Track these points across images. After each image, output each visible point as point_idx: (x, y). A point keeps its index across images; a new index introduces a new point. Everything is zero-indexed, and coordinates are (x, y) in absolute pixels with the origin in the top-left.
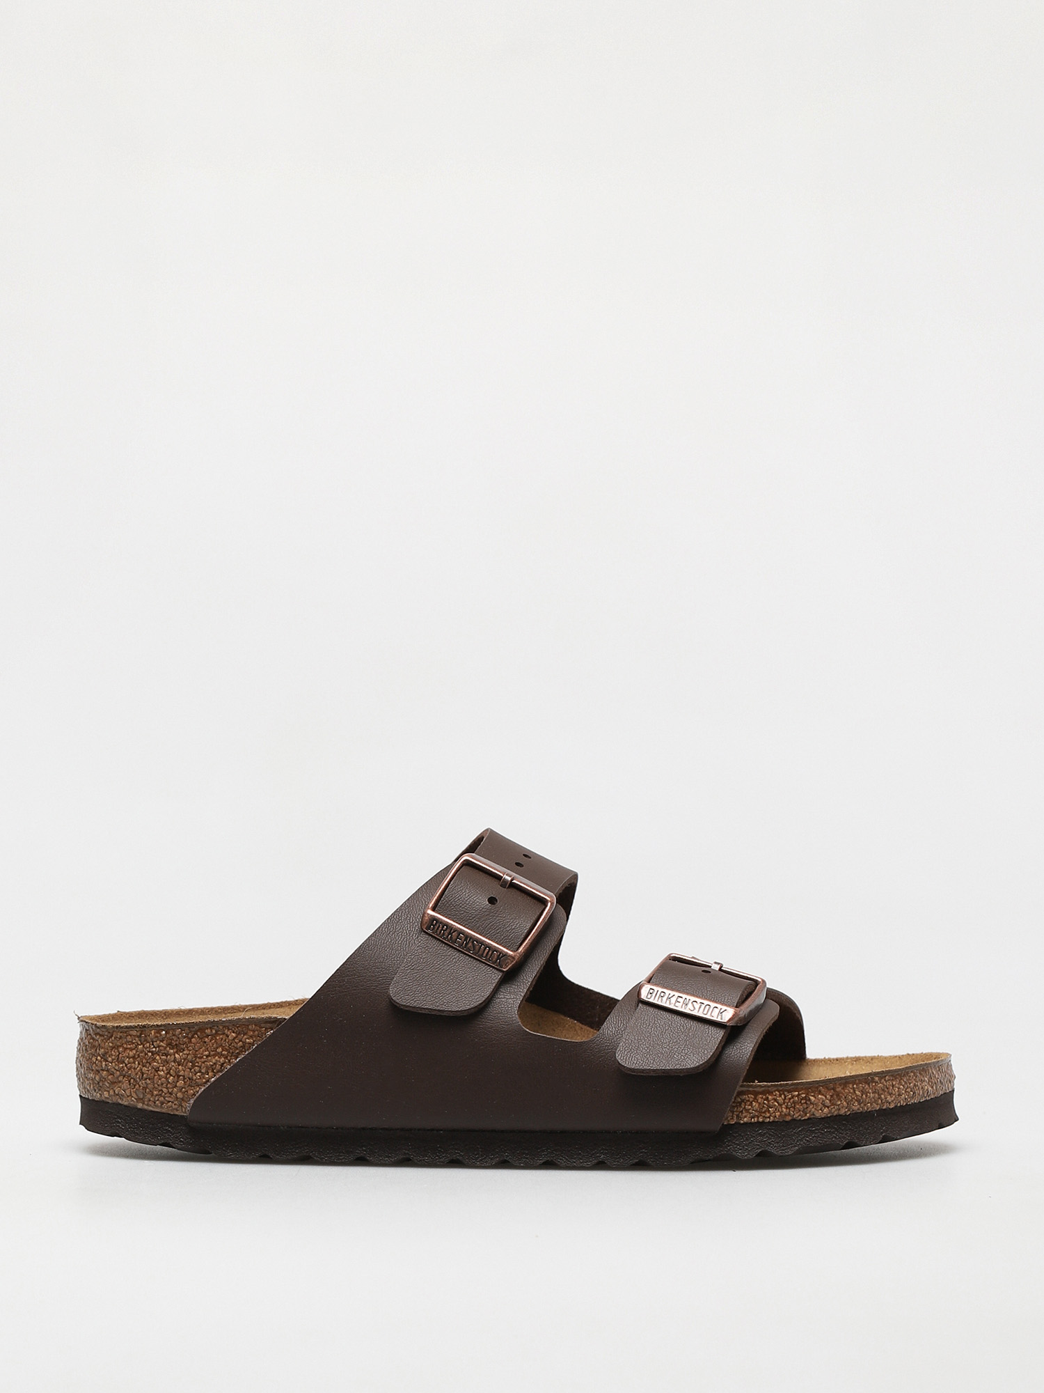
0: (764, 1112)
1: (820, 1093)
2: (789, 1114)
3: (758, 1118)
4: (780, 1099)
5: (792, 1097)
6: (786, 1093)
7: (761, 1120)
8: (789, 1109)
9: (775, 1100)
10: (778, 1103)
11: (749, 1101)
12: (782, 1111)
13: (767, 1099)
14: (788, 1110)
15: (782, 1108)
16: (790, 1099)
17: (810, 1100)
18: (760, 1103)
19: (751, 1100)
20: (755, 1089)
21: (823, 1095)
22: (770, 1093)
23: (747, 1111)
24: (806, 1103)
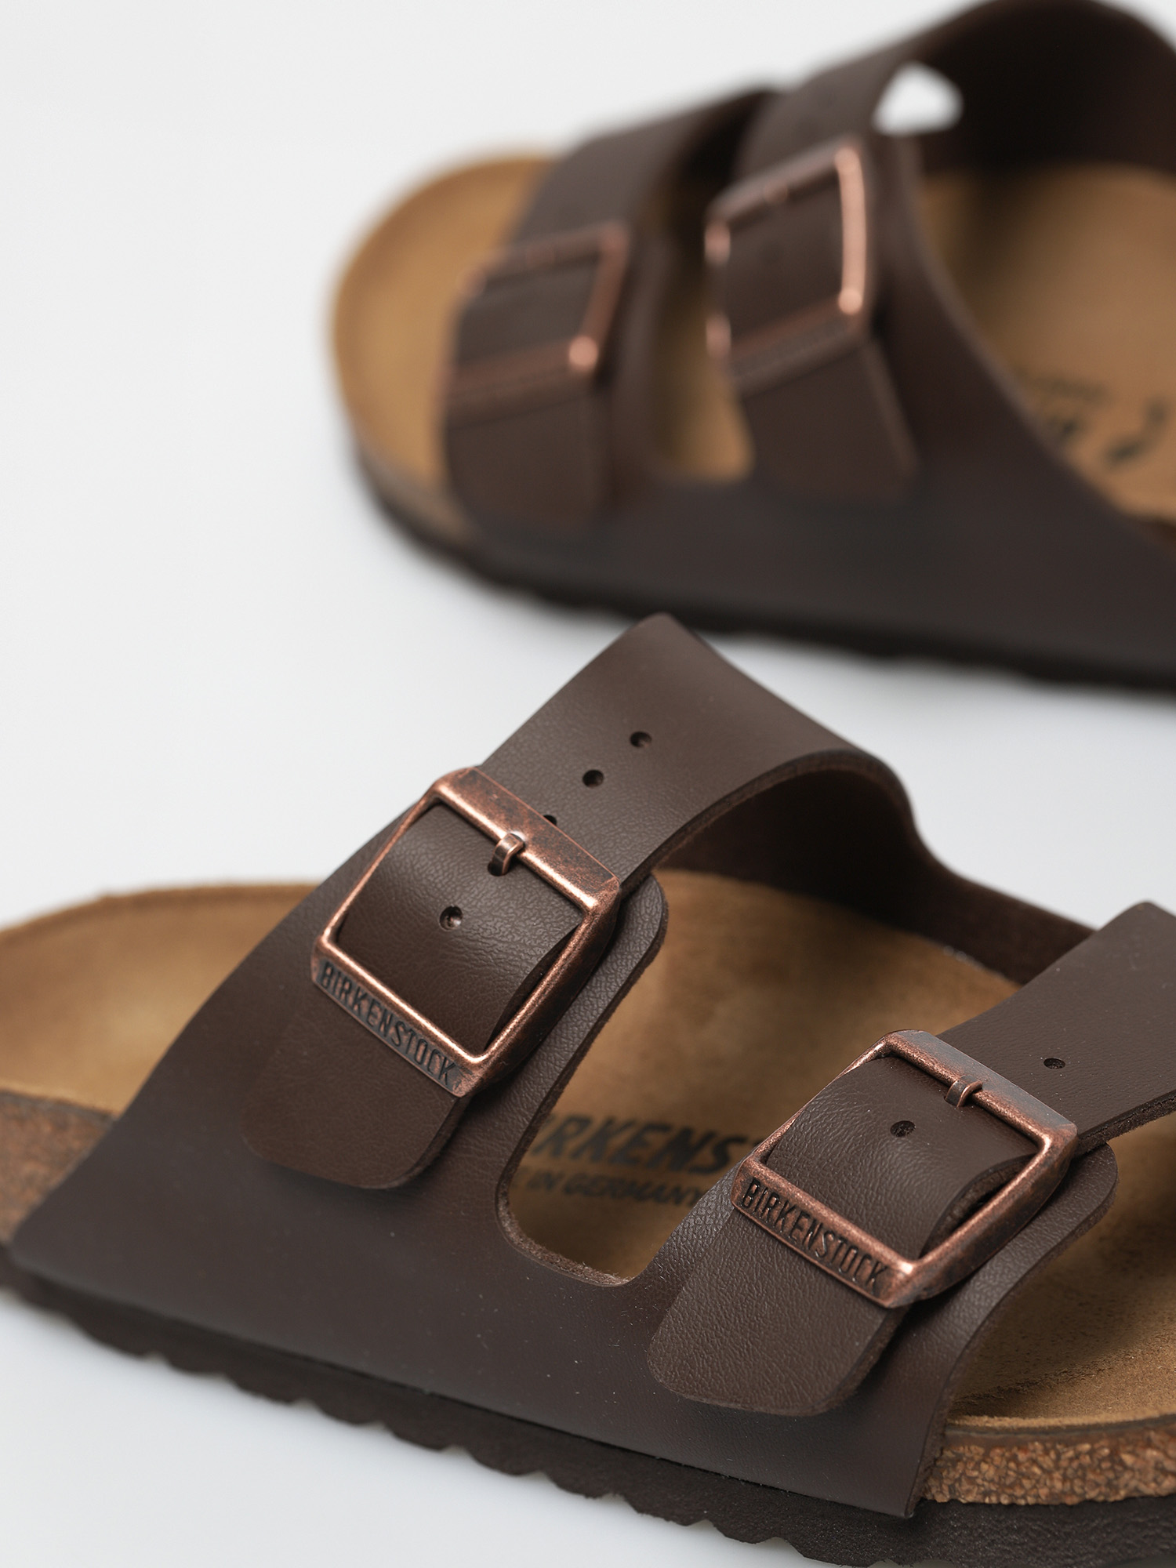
0: (1011, 1486)
1: (1149, 1444)
2: (1073, 1492)
3: (998, 1496)
4: (1048, 1462)
5: (1077, 1456)
6: (1058, 1447)
7: (1005, 1501)
8: (1072, 1481)
9: (1034, 1462)
10: (1041, 1467)
11: (972, 1459)
12: (1054, 1487)
13: (1014, 1458)
14: (1068, 1485)
15: (1052, 1479)
16: (1071, 1460)
17: (1122, 1463)
18: (998, 1467)
19: (977, 1458)
20: (985, 1436)
21: (1157, 1448)
22: (1022, 1447)
23: (972, 1481)
24: (1112, 1468)
